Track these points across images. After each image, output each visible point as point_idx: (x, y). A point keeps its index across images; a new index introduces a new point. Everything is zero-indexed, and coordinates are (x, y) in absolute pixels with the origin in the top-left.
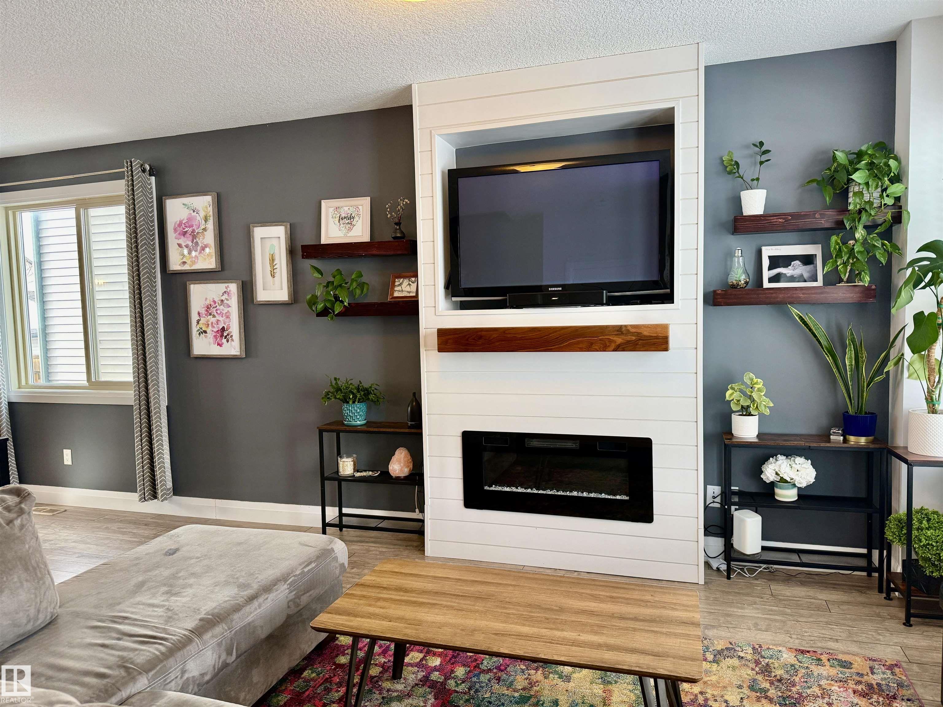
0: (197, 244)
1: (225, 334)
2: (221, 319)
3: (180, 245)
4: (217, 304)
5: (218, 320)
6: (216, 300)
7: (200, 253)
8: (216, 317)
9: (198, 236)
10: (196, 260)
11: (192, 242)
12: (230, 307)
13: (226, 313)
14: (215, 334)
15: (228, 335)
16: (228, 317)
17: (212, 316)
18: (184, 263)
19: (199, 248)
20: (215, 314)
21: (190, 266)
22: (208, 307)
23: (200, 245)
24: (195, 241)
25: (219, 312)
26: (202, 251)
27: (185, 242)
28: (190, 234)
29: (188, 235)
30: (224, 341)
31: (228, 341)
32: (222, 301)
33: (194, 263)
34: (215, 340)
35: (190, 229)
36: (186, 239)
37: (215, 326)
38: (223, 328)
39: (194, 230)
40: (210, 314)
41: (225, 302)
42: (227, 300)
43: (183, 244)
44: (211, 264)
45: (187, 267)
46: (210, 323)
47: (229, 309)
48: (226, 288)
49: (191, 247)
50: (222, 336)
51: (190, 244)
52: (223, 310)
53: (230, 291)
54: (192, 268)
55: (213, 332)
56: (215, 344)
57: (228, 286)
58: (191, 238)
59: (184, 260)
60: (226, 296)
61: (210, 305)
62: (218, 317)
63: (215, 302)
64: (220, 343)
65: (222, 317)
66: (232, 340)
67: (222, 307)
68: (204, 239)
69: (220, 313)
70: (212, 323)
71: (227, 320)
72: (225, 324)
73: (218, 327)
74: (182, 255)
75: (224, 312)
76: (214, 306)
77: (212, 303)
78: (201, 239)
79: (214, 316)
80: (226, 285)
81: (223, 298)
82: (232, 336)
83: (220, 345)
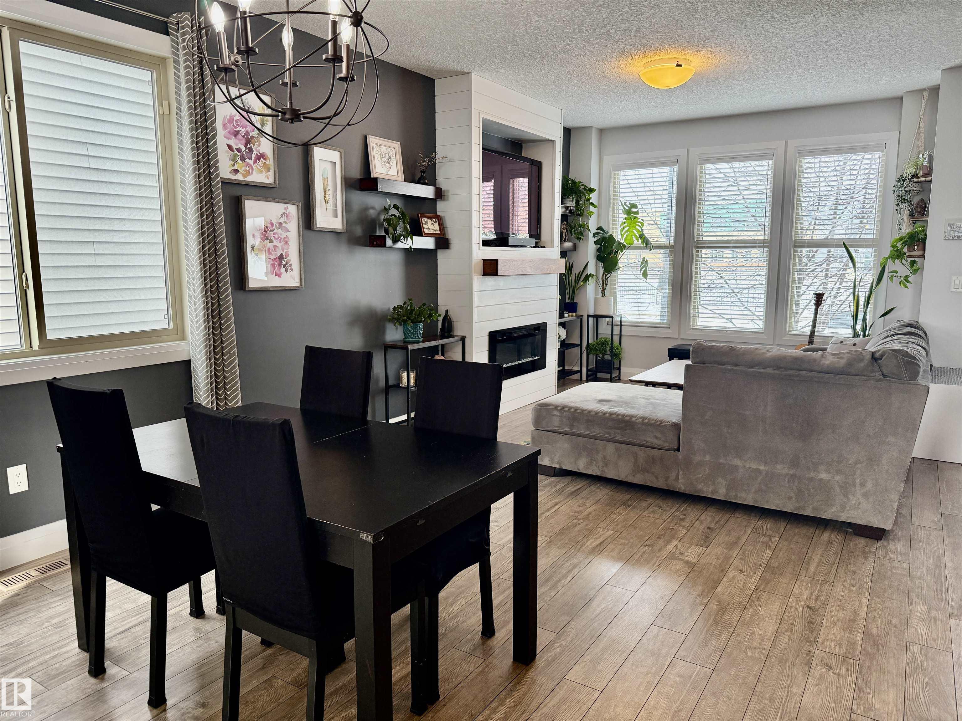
0: (251, 150)
1: (284, 263)
2: (278, 244)
3: (230, 147)
4: (274, 227)
5: (276, 246)
6: (274, 223)
7: (255, 162)
8: (273, 242)
9: (253, 141)
10: (251, 171)
11: (246, 147)
12: (288, 231)
13: (285, 238)
14: (272, 262)
15: (287, 263)
16: (286, 243)
17: (268, 241)
18: (236, 171)
19: (253, 156)
20: (273, 238)
21: (245, 176)
22: (266, 229)
23: (255, 152)
24: (249, 146)
25: (276, 236)
26: (258, 161)
27: (237, 145)
28: (243, 136)
29: (240, 137)
30: (283, 270)
31: (286, 271)
32: (280, 224)
33: (248, 173)
34: (272, 269)
35: (243, 130)
36: (237, 141)
37: (273, 253)
38: (281, 255)
39: (247, 132)
40: (267, 239)
41: (284, 225)
42: (286, 223)
43: (235, 147)
44: (268, 178)
45: (239, 177)
46: (267, 249)
47: (288, 234)
48: (286, 209)
49: (244, 153)
50: (280, 265)
51: (243, 149)
52: (281, 234)
53: (289, 213)
54: (246, 179)
55: (270, 260)
56: (272, 273)
57: (287, 207)
58: (244, 141)
59: (236, 167)
60: (284, 218)
61: (267, 227)
62: (276, 243)
63: (272, 224)
64: (278, 272)
65: (280, 242)
66: (292, 270)
67: (280, 231)
68: (259, 145)
69: (278, 238)
70: (269, 249)
71: (286, 247)
72: (283, 250)
73: (276, 254)
74: (233, 160)
75: (283, 237)
76: (271, 229)
77: (269, 225)
78: (256, 146)
79: (271, 241)
80: (286, 205)
81: (282, 220)
82: (290, 265)
83: (279, 275)
